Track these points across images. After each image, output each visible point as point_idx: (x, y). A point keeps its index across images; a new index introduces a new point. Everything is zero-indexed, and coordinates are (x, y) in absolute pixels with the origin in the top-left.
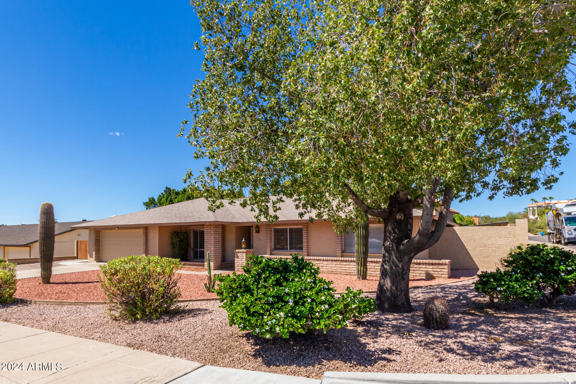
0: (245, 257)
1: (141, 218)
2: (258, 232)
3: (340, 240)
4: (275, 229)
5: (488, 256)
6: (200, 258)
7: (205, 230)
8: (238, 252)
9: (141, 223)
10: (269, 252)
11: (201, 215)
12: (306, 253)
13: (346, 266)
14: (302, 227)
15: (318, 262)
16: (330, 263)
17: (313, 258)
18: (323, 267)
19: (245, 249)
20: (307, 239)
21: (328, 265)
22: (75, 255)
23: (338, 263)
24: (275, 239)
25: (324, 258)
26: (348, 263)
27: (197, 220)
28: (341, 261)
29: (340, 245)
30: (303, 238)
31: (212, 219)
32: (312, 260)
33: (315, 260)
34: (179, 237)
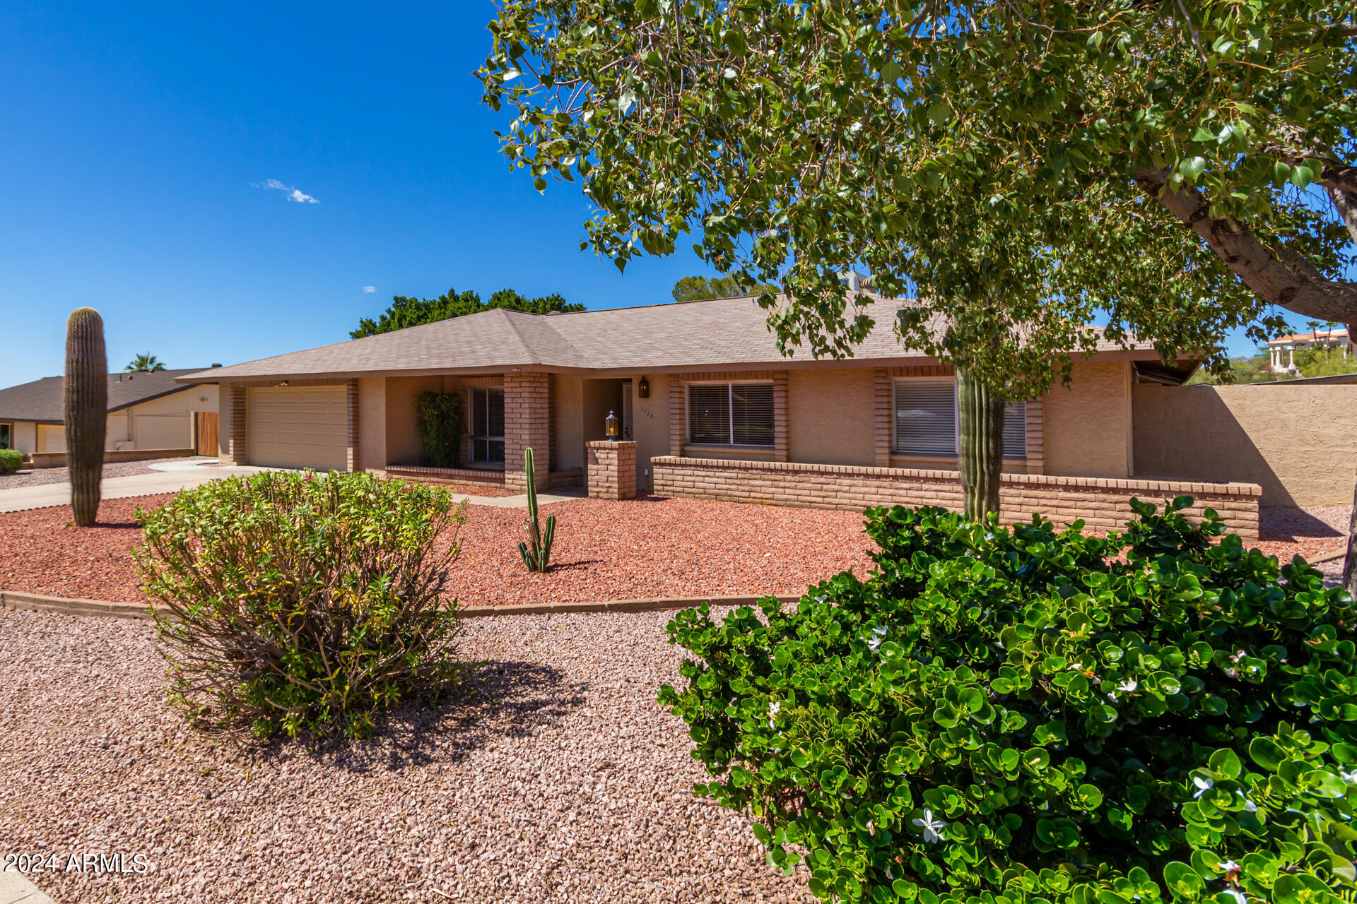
0: (616, 462)
1: (344, 359)
3: (886, 419)
4: (692, 388)
5: (1330, 471)
6: (491, 459)
7: (507, 387)
8: (598, 449)
9: (341, 370)
10: (678, 448)
11: (495, 350)
12: (784, 453)
14: (771, 381)
15: (823, 480)
16: (860, 481)
17: (809, 466)
18: (840, 494)
19: (616, 439)
20: (787, 415)
21: (853, 489)
22: (193, 447)
23: (886, 484)
24: (692, 414)
25: (843, 468)
26: (916, 485)
27: (486, 362)
28: (896, 478)
29: (886, 432)
30: (776, 412)
31: (526, 359)
32: (806, 472)
33: (813, 472)
34: (440, 407)
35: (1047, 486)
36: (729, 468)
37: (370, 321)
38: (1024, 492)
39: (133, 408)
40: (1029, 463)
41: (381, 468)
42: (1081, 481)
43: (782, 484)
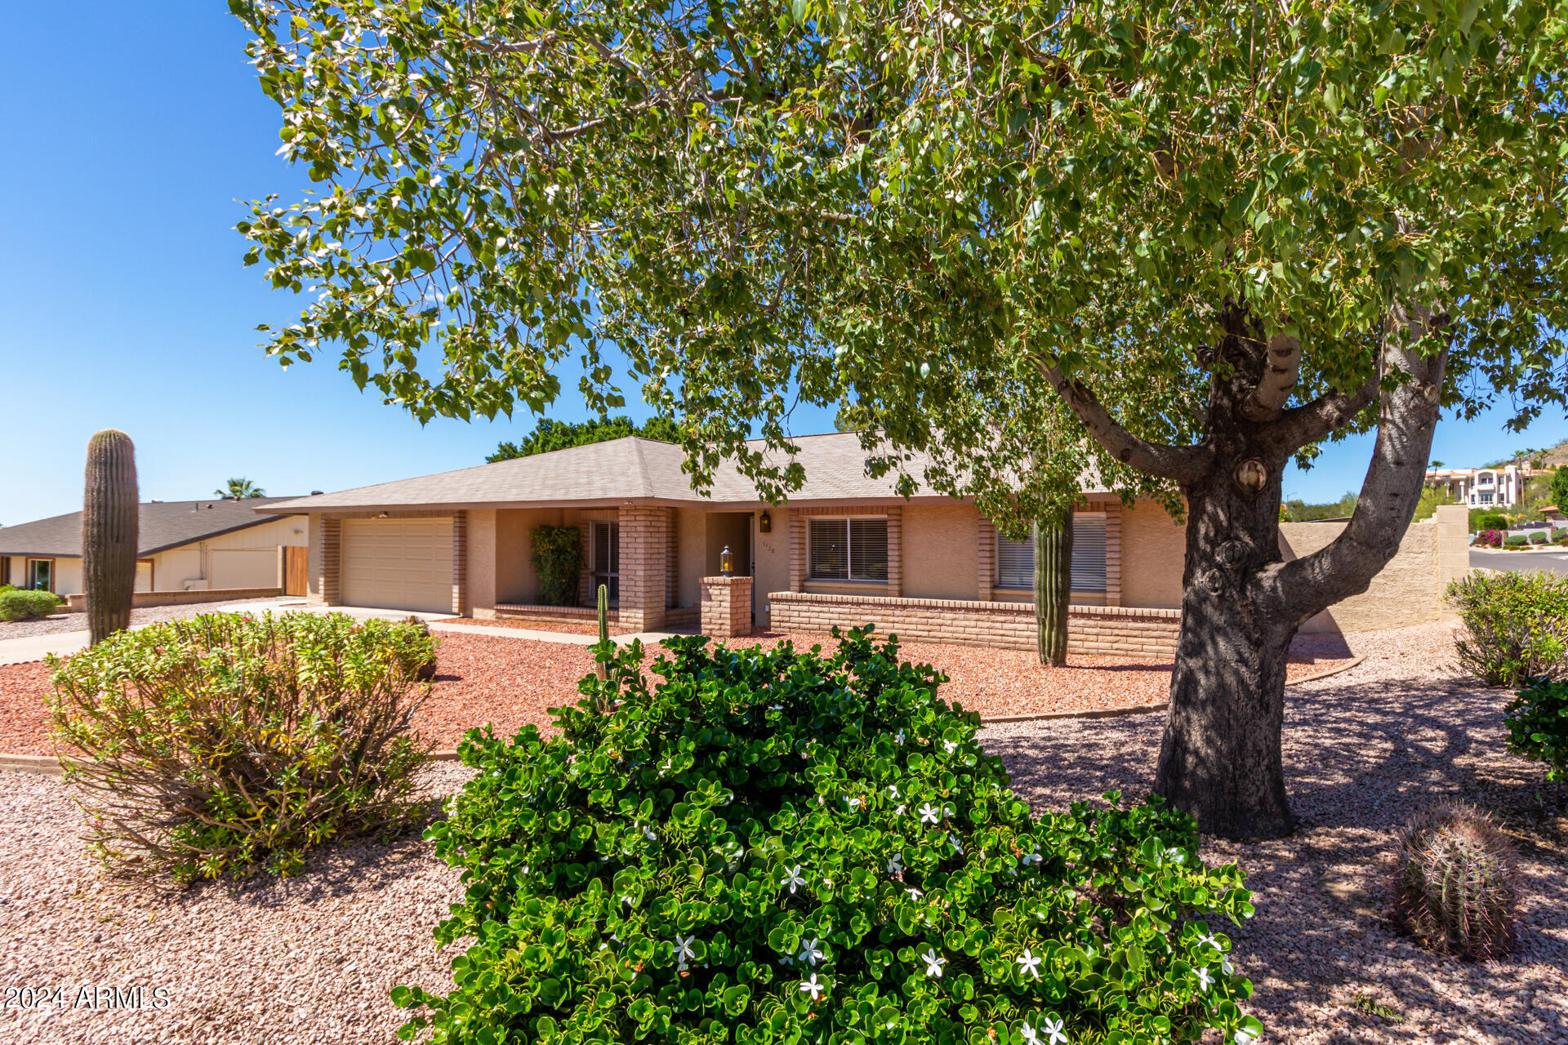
0: (728, 598)
1: (451, 489)
2: (767, 529)
3: (989, 554)
4: (813, 523)
7: (623, 521)
8: (711, 585)
10: (797, 584)
11: (612, 481)
12: (895, 588)
13: (1006, 626)
14: (885, 516)
15: (928, 614)
16: (961, 615)
17: (916, 601)
19: (730, 574)
20: (899, 550)
22: (279, 586)
23: (984, 617)
24: (812, 549)
25: (946, 602)
26: (1010, 618)
27: (598, 495)
28: (993, 611)
29: (989, 567)
30: (889, 547)
31: (639, 492)
32: (913, 606)
33: (919, 607)
34: (555, 541)
35: (1119, 617)
36: (842, 603)
37: (510, 445)
38: (1101, 623)
39: (208, 542)
40: (1109, 596)
41: (491, 608)
42: (1146, 611)
43: (891, 619)
